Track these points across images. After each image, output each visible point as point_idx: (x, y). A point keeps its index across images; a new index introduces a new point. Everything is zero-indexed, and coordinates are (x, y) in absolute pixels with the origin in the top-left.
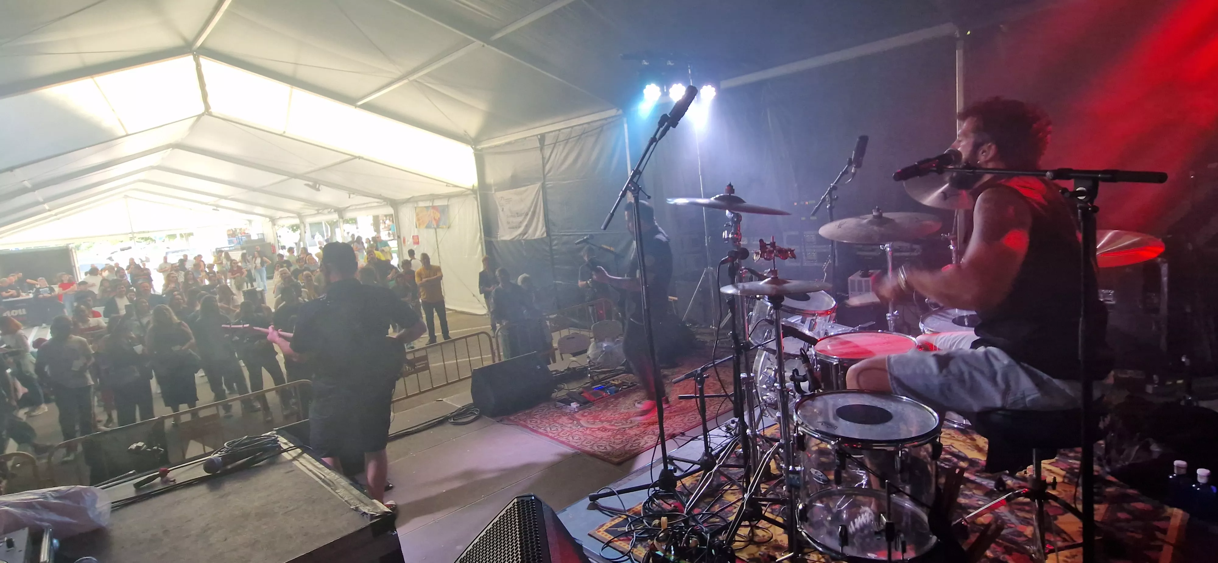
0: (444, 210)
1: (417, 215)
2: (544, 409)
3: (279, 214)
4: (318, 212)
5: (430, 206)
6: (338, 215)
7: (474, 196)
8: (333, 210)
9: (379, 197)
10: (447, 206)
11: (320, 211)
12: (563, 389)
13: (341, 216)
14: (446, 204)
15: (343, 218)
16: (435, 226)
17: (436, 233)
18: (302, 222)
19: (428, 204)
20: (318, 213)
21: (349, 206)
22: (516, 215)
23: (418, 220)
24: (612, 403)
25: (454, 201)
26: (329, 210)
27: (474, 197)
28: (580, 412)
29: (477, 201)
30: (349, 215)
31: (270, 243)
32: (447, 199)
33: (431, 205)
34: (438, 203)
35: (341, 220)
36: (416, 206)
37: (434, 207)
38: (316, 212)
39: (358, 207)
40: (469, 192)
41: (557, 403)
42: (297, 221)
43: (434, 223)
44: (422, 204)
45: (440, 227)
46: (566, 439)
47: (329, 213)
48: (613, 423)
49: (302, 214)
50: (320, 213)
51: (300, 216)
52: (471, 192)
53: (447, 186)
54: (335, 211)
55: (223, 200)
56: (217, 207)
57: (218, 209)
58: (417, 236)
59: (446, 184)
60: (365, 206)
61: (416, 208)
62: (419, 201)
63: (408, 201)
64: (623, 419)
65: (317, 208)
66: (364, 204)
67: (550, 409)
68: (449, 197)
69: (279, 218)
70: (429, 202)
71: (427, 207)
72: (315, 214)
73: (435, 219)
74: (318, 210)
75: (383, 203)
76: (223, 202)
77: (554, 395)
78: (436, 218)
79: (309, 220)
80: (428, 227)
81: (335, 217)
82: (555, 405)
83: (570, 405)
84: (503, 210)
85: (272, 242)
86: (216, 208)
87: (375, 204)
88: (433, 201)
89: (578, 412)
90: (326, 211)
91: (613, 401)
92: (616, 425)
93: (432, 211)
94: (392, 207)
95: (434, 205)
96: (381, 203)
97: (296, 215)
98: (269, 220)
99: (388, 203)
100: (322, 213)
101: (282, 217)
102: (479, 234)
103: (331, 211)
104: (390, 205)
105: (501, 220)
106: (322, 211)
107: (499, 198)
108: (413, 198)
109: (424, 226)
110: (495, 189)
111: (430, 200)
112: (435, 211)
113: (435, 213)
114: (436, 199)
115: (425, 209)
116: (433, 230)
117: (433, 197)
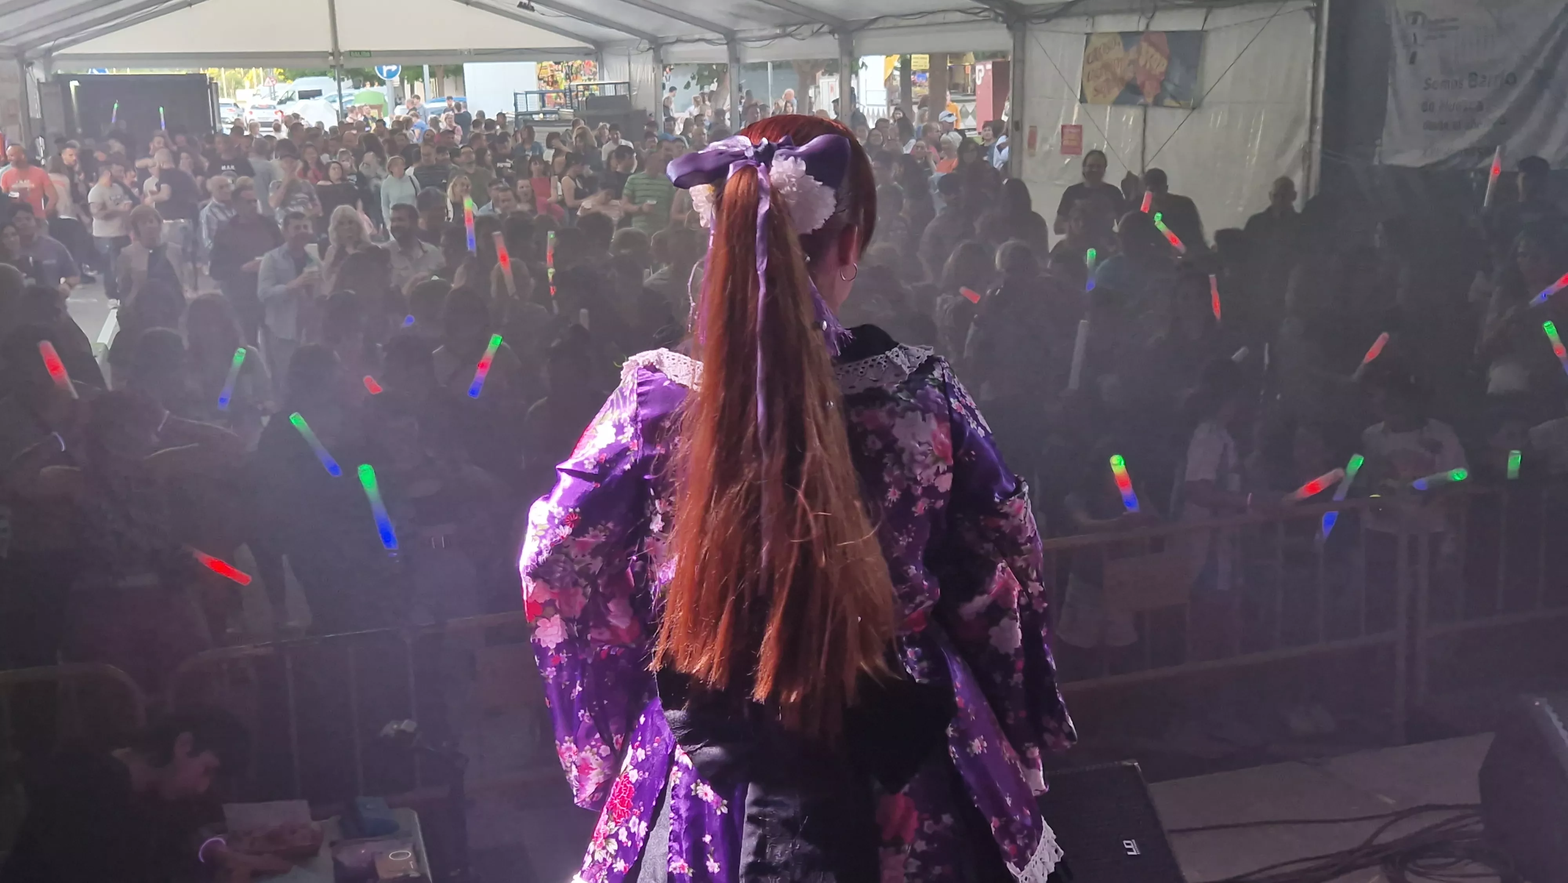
0: (1185, 50)
1: (1092, 58)
4: (784, 30)
5: (1138, 32)
6: (840, 45)
8: (826, 28)
10: (1201, 35)
11: (789, 30)
13: (847, 49)
14: (1200, 28)
16: (1150, 100)
17: (1145, 123)
18: (735, 58)
19: (1133, 24)
20: (784, 35)
21: (876, 20)
22: (1466, 83)
23: (1094, 75)
25: (1225, 17)
26: (816, 27)
31: (645, 111)
32: (1204, 11)
33: (1142, 28)
34: (1166, 23)
35: (845, 60)
36: (1089, 31)
37: (1150, 36)
38: (778, 31)
39: (902, 23)
43: (1145, 88)
44: (1110, 25)
45: (1163, 103)
47: (816, 34)
49: (740, 35)
50: (790, 35)
51: (731, 39)
54: (832, 32)
57: (532, 4)
58: (1079, 127)
60: (924, 21)
61: (1087, 34)
62: (1101, 15)
63: (1065, 10)
66: (924, 14)
68: (1212, 2)
69: (673, 43)
70: (1135, 18)
71: (1128, 37)
72: (775, 37)
73: (1150, 76)
74: (785, 26)
75: (987, 13)
78: (1154, 72)
79: (753, 54)
80: (1123, 99)
84: (1412, 60)
85: (651, 109)
86: (527, 2)
88: (1154, 13)
90: (806, 30)
93: (1143, 46)
94: (1009, 28)
95: (1153, 27)
96: (976, 14)
97: (722, 36)
98: (647, 46)
99: (1000, 15)
100: (792, 36)
101: (684, 38)
102: (1301, 137)
103: (822, 30)
104: (1003, 22)
105: (1396, 94)
106: (794, 28)
107: (1406, 17)
108: (1083, 2)
109: (1111, 98)
111: (1142, 12)
112: (1152, 50)
113: (1154, 57)
114: (1163, 9)
115: (1119, 40)
116: (1137, 113)
117: (1153, 2)
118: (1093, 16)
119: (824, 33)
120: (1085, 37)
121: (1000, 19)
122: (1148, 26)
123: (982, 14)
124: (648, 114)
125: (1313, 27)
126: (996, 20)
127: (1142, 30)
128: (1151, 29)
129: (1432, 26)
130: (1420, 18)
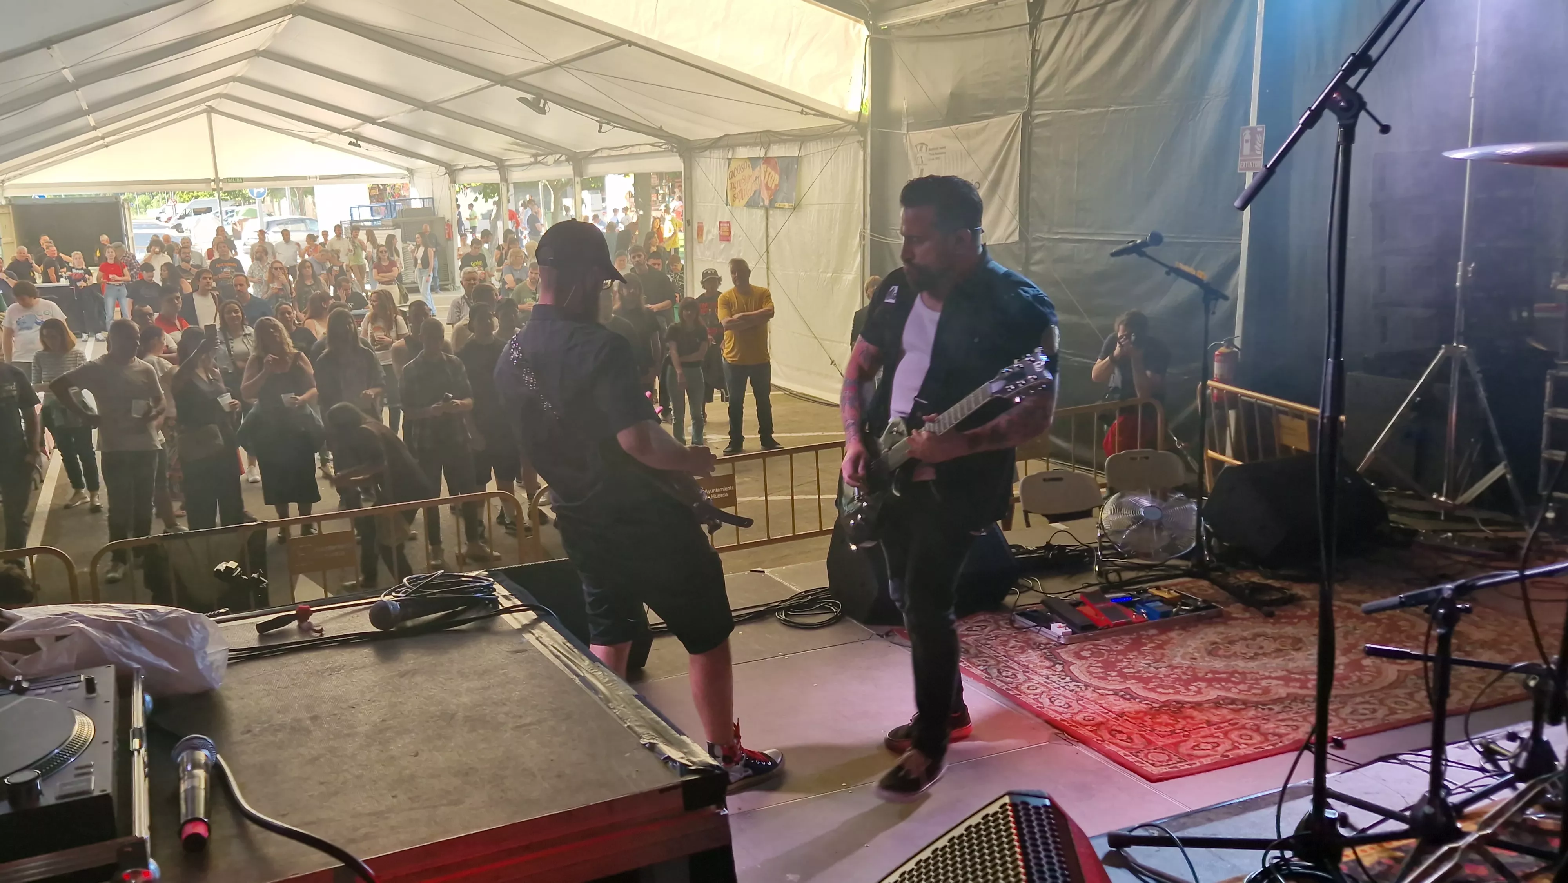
0: (789, 169)
1: (732, 176)
2: (986, 627)
3: (464, 159)
4: (536, 159)
5: (759, 158)
6: (574, 169)
7: (861, 139)
8: (563, 158)
9: (657, 132)
10: (798, 159)
11: (539, 159)
12: (1031, 589)
13: (579, 171)
14: (796, 154)
15: (581, 175)
16: (767, 203)
17: (767, 219)
18: (504, 179)
19: (757, 152)
20: (536, 163)
21: (596, 151)
23: (733, 187)
24: (1150, 638)
25: (812, 147)
26: (558, 156)
27: (858, 142)
28: (1071, 647)
29: (865, 150)
30: (593, 169)
31: (444, 218)
32: (800, 143)
34: (778, 151)
35: (578, 179)
36: (730, 157)
37: (767, 160)
38: (532, 160)
39: (613, 153)
40: (848, 129)
41: (1018, 617)
42: (494, 177)
43: (765, 195)
44: (743, 152)
45: (777, 205)
46: (1036, 700)
47: (557, 162)
48: (1151, 685)
49: (507, 163)
50: (540, 162)
51: (501, 166)
52: (854, 130)
53: (802, 113)
54: (567, 160)
55: (369, 125)
56: (357, 139)
57: (359, 142)
58: (728, 222)
59: (800, 109)
60: (627, 151)
61: (729, 159)
62: (739, 146)
63: (715, 144)
64: (1179, 679)
65: (534, 151)
66: (626, 147)
67: (999, 628)
68: (802, 138)
69: (462, 169)
70: (758, 148)
71: (754, 161)
72: (531, 164)
73: (768, 188)
74: (535, 156)
75: (666, 146)
76: (369, 130)
77: (1009, 600)
78: (770, 185)
79: (517, 176)
80: (752, 204)
81: (566, 171)
82: (1012, 622)
83: (1049, 628)
85: (448, 217)
86: (355, 141)
87: (649, 149)
88: (769, 145)
89: (1066, 645)
90: (550, 159)
91: (1153, 635)
92: (1159, 690)
93: (764, 167)
94: (680, 156)
95: (770, 155)
96: (659, 147)
97: (495, 164)
98: (445, 171)
99: (675, 147)
100: (542, 163)
101: (469, 166)
102: (860, 227)
103: (561, 159)
104: (676, 152)
106: (543, 157)
107: (916, 146)
108: (726, 138)
109: (744, 202)
110: (908, 124)
111: (762, 144)
112: (769, 169)
113: (770, 174)
114: (775, 142)
115: (749, 163)
116: (761, 213)
117: (768, 138)
118: (733, 147)
119: (562, 161)
120: (727, 161)
121: (675, 150)
122: (766, 154)
123: (664, 147)
124: (446, 220)
125: (863, 153)
126: (671, 151)
127: (762, 156)
128: (768, 156)
129: (931, 152)
130: (924, 147)
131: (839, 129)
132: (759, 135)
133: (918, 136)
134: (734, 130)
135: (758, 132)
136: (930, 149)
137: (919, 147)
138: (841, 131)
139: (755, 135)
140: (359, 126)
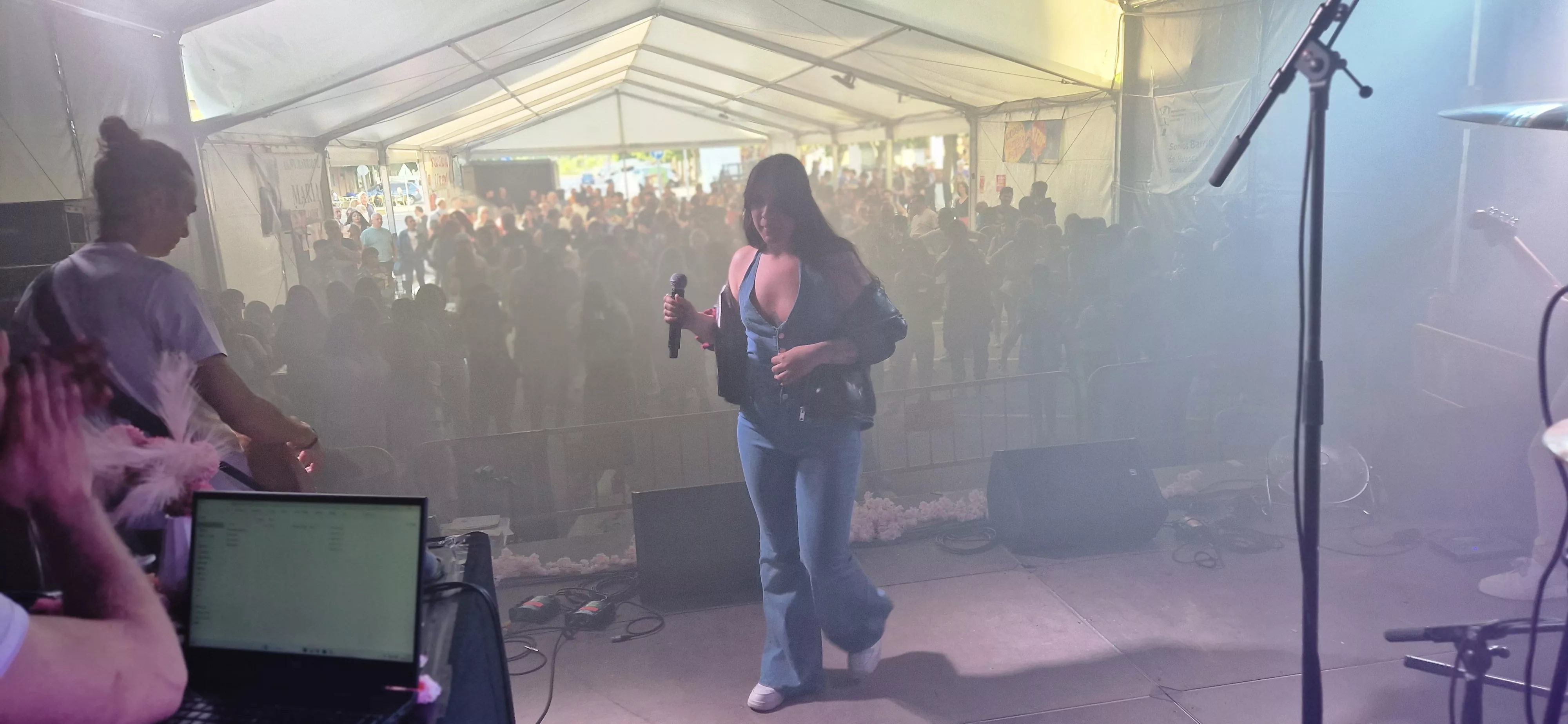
0: (1054, 130)
1: (1008, 137)
4: (859, 125)
5: (1030, 121)
6: (886, 132)
7: (1114, 103)
8: (875, 123)
9: (949, 102)
10: (1061, 122)
11: (862, 125)
13: (890, 134)
14: (1060, 117)
15: (892, 138)
16: (1035, 158)
19: (1027, 117)
22: (1189, 145)
23: (1009, 146)
25: (1073, 111)
27: (1112, 106)
29: (1117, 113)
30: (900, 132)
32: (1063, 108)
34: (1044, 115)
35: (888, 141)
36: (1007, 120)
37: (1037, 123)
39: (919, 118)
40: (1104, 95)
42: (829, 139)
43: (1034, 153)
44: (1017, 117)
45: (1044, 161)
47: (874, 126)
50: (862, 127)
51: (833, 131)
52: (1108, 96)
53: (1062, 82)
54: (883, 125)
55: (732, 101)
56: (726, 112)
58: (1004, 176)
59: (1061, 78)
60: (931, 117)
61: (1007, 123)
62: (1014, 110)
63: (995, 110)
65: (857, 118)
66: (928, 113)
68: (1067, 103)
70: (1030, 113)
71: (1026, 124)
73: (1037, 147)
75: (956, 113)
76: (732, 105)
78: (1038, 144)
79: (845, 139)
80: (1021, 159)
81: (880, 134)
84: (1164, 134)
87: (944, 115)
88: (1039, 110)
90: (869, 125)
93: (1034, 129)
94: (966, 119)
96: (949, 113)
99: (962, 112)
100: (864, 128)
101: (808, 132)
102: (1111, 180)
103: (877, 125)
105: (1156, 152)
106: (864, 123)
107: (1160, 110)
108: (1004, 105)
109: (1018, 159)
110: (1154, 90)
111: (1033, 109)
112: (1038, 130)
113: (1039, 134)
114: (1043, 108)
115: (1022, 126)
116: (1031, 167)
117: (1039, 103)
118: (1009, 112)
120: (1005, 124)
121: (963, 116)
122: (1036, 118)
123: (953, 113)
125: (1115, 115)
126: (961, 116)
127: (1033, 120)
128: (1038, 119)
129: (1173, 114)
130: (1167, 110)
131: (1094, 96)
132: (1030, 102)
133: (1161, 101)
134: (1011, 98)
135: (1030, 100)
136: (1172, 112)
137: (1163, 110)
138: (1098, 97)
139: (1027, 102)
140: (726, 102)
